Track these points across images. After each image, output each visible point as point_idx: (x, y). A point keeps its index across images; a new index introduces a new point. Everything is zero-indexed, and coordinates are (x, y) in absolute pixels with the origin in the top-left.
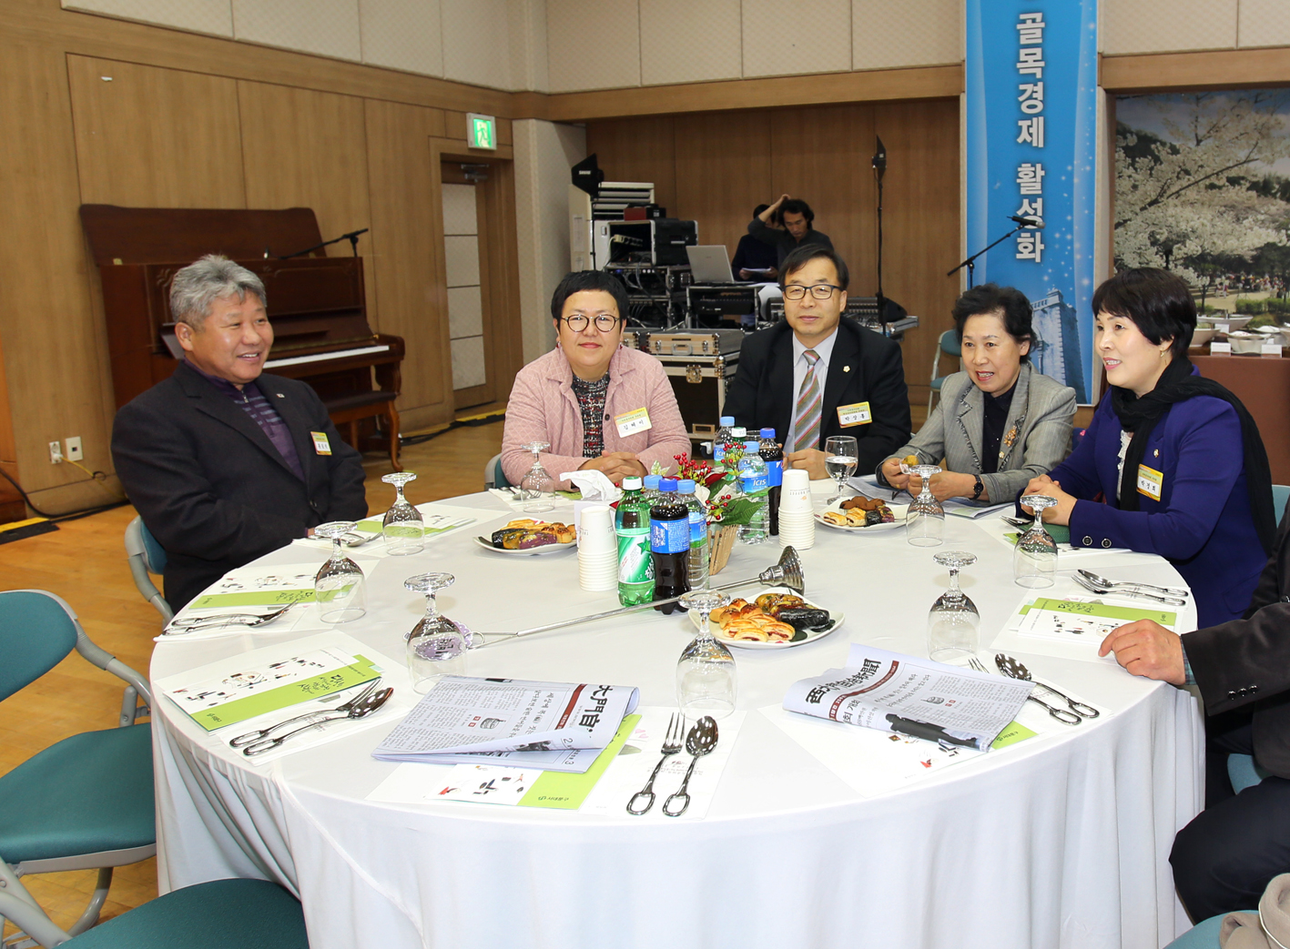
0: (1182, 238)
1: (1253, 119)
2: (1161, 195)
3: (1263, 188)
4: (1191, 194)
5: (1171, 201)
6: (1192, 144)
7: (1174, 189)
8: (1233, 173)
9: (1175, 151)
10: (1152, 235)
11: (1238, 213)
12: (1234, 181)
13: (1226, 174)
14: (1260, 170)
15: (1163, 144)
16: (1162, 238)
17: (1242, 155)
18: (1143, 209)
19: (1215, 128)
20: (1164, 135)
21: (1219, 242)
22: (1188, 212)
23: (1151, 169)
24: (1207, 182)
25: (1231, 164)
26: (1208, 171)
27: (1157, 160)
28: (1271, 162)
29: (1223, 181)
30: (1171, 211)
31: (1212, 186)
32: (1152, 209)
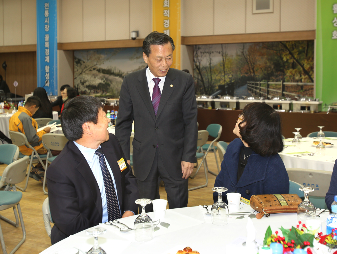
0: (85, 82)
1: (97, 56)
2: (82, 71)
3: (99, 71)
4: (87, 72)
5: (84, 73)
6: (87, 61)
7: (84, 71)
8: (94, 67)
9: (84, 62)
10: (81, 81)
11: (95, 76)
12: (94, 69)
13: (93, 68)
14: (98, 67)
15: (82, 61)
16: (82, 81)
17: (95, 63)
18: (79, 75)
19: (91, 58)
20: (82, 59)
21: (92, 82)
22: (86, 76)
23: (80, 66)
24: (90, 69)
25: (93, 65)
26: (90, 67)
27: (81, 64)
28: (100, 65)
29: (92, 69)
30: (84, 75)
31: (90, 70)
32: (80, 75)
